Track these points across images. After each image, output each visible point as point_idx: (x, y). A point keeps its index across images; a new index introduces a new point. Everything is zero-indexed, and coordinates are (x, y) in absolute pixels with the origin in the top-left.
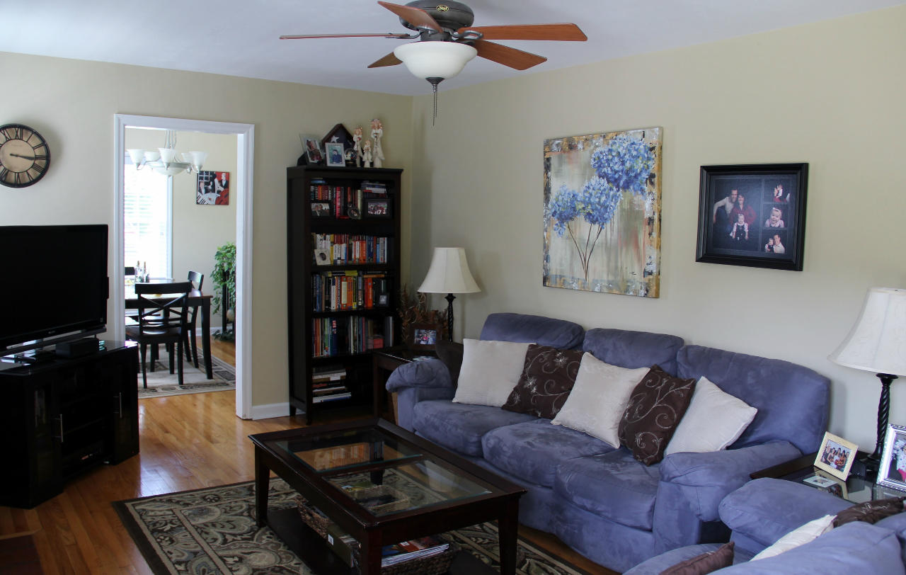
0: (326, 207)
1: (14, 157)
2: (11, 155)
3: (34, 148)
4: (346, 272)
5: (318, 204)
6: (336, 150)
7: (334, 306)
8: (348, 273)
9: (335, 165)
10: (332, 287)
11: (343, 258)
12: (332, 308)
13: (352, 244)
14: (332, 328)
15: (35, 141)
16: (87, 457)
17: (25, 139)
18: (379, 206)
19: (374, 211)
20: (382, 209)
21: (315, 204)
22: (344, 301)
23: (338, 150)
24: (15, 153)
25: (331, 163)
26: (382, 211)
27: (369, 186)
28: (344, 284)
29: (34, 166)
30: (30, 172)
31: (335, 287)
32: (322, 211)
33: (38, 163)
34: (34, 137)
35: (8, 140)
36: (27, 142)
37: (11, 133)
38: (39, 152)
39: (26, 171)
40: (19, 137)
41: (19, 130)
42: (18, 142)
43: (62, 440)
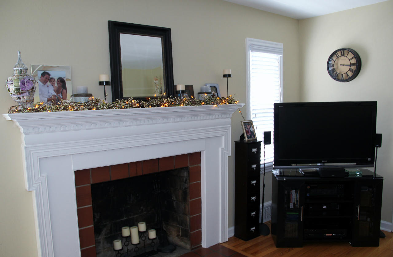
1: (342, 66)
2: (341, 65)
3: (350, 60)
15: (351, 56)
16: (331, 235)
17: (346, 55)
24: (343, 64)
29: (350, 70)
30: (344, 75)
33: (353, 68)
34: (350, 53)
35: (338, 57)
36: (346, 57)
37: (339, 54)
38: (354, 61)
39: (346, 73)
40: (343, 55)
41: (342, 51)
42: (343, 57)
43: (302, 220)
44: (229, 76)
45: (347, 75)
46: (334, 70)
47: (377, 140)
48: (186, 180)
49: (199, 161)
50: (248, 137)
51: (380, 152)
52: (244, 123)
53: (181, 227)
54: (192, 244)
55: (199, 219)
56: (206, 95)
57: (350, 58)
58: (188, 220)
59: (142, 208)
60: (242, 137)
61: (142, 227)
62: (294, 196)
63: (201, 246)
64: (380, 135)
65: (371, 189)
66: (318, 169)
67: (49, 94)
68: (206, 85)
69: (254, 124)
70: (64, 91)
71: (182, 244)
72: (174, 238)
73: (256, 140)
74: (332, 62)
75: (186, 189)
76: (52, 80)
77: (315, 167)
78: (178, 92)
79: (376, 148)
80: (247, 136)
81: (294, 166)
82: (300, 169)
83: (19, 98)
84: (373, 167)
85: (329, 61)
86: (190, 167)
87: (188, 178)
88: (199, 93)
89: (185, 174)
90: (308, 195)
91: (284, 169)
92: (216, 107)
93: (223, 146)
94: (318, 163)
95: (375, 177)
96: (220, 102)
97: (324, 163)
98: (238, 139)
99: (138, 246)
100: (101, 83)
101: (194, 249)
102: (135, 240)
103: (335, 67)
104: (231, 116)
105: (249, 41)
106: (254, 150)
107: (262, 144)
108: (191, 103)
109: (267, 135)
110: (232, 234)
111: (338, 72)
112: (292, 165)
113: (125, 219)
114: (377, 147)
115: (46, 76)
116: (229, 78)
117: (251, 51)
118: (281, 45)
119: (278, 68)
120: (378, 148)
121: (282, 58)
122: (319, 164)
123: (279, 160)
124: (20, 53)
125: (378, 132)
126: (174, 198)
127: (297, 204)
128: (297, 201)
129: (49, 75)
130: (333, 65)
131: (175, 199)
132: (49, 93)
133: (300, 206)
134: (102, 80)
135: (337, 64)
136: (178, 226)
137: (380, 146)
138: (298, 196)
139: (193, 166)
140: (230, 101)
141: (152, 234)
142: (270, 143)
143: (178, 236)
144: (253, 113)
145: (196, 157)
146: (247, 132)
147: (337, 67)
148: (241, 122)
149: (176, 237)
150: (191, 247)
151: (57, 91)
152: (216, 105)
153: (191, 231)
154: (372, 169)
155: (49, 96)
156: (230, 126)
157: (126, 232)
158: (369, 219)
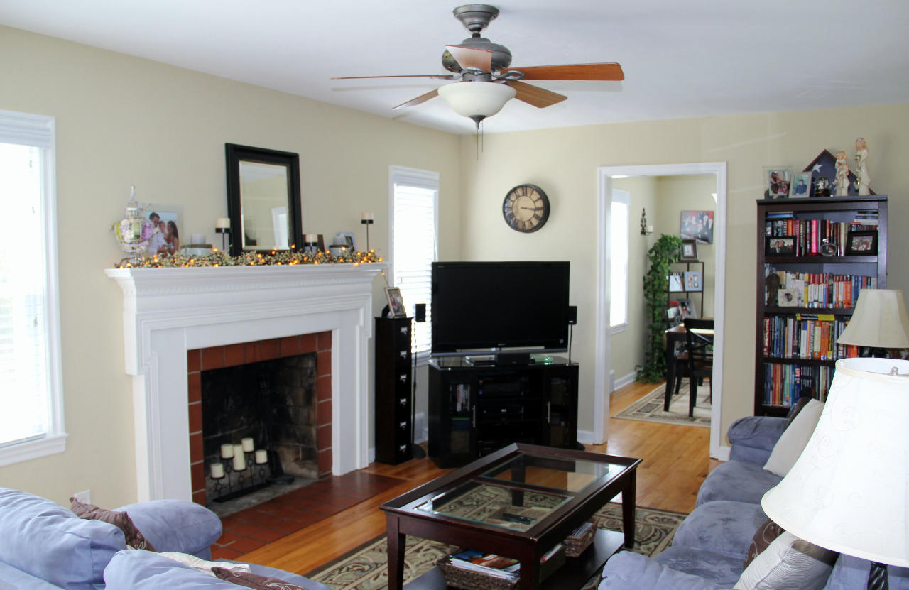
0: (789, 243)
1: (523, 210)
2: (522, 208)
3: (534, 202)
4: (819, 315)
5: (780, 240)
6: (802, 180)
7: (804, 354)
8: (821, 317)
9: (799, 196)
10: (803, 332)
11: (821, 299)
12: (802, 356)
13: (832, 285)
14: (795, 377)
15: (536, 196)
17: (529, 195)
18: (864, 240)
19: (858, 247)
20: (867, 243)
21: (776, 240)
22: (817, 348)
23: (804, 179)
24: (525, 206)
25: (794, 194)
26: (867, 247)
27: (857, 217)
28: (818, 330)
29: (535, 216)
30: (532, 220)
31: (805, 331)
32: (783, 248)
33: (540, 213)
34: (535, 192)
35: (518, 197)
36: (530, 197)
37: (520, 192)
38: (540, 204)
39: (530, 220)
40: (525, 194)
41: (525, 188)
42: (525, 198)
43: (474, 426)
44: (371, 222)
45: (531, 223)
46: (512, 215)
47: (571, 314)
48: (312, 373)
49: (329, 345)
50: (395, 312)
51: (575, 332)
52: (389, 290)
53: (302, 445)
54: (320, 470)
55: (328, 431)
56: (344, 249)
57: (535, 199)
58: (314, 432)
59: (242, 418)
60: (386, 310)
61: (248, 444)
62: (463, 393)
63: (331, 473)
64: (575, 309)
65: (564, 381)
66: (493, 356)
67: (159, 244)
68: (338, 235)
69: (402, 292)
70: (176, 239)
71: (304, 471)
72: (290, 465)
73: (405, 315)
74: (510, 204)
75: (311, 385)
76: (162, 224)
77: (489, 354)
78: (307, 244)
79: (570, 326)
80: (394, 309)
81: (459, 352)
82: (468, 358)
83: (133, 248)
84: (566, 351)
85: (505, 202)
86: (319, 352)
87: (315, 369)
88: (331, 247)
89: (310, 364)
90: (481, 393)
91: (443, 356)
92: (357, 266)
93: (362, 323)
94: (493, 347)
95: (570, 363)
96: (361, 260)
97: (501, 347)
98: (379, 315)
99: (243, 473)
100: (219, 230)
101: (323, 477)
102: (240, 464)
103: (514, 210)
104: (371, 279)
105: (394, 170)
106: (404, 330)
107: (413, 321)
108: (326, 260)
109: (420, 309)
110: (373, 458)
111: (518, 218)
112: (457, 350)
113: (219, 435)
114: (572, 324)
115: (155, 218)
116: (370, 225)
117: (398, 185)
118: (436, 176)
119: (432, 210)
120: (573, 326)
121: (437, 194)
122: (494, 349)
123: (439, 344)
124: (134, 188)
125: (571, 303)
126: (290, 402)
127: (466, 405)
128: (466, 400)
129: (158, 217)
130: (511, 208)
131: (292, 404)
132: (158, 241)
133: (471, 407)
134: (220, 226)
135: (517, 207)
136: (297, 444)
137: (575, 323)
138: (468, 393)
139: (322, 352)
140: (373, 259)
141: (262, 457)
142: (424, 320)
143: (296, 460)
144: (398, 277)
145: (324, 338)
146: (394, 303)
147: (517, 212)
148: (385, 288)
149: (293, 464)
150: (318, 474)
151: (168, 240)
152: (357, 264)
153: (319, 449)
154: (565, 355)
155: (159, 246)
156: (370, 294)
157: (227, 451)
158: (563, 424)
